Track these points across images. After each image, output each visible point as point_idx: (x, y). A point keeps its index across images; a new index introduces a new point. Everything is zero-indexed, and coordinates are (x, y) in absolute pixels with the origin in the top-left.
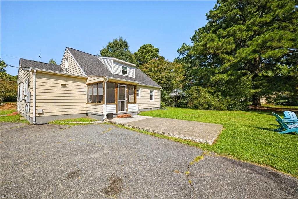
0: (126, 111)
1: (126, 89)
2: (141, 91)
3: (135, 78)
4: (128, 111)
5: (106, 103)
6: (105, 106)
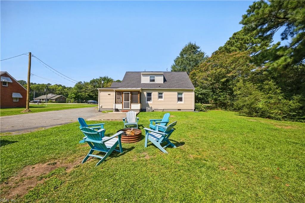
0: (129, 108)
1: (130, 95)
2: (165, 94)
3: (163, 83)
4: (132, 109)
5: (116, 103)
6: (114, 104)
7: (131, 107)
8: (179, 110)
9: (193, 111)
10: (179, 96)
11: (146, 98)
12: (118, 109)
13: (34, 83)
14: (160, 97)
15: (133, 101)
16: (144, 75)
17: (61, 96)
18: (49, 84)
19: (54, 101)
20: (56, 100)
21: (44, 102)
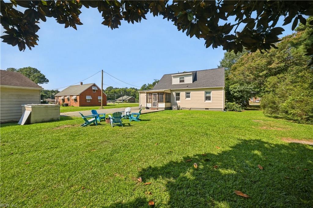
1: (157, 95)
2: (192, 93)
3: (192, 83)
4: (159, 107)
5: (147, 102)
6: (146, 104)
7: (158, 106)
8: (206, 109)
9: (223, 110)
10: (207, 95)
11: (174, 98)
12: (149, 107)
13: (117, 88)
14: (188, 97)
15: (160, 101)
16: (175, 77)
17: (132, 97)
18: (126, 88)
19: (127, 101)
20: (129, 100)
21: (122, 102)
